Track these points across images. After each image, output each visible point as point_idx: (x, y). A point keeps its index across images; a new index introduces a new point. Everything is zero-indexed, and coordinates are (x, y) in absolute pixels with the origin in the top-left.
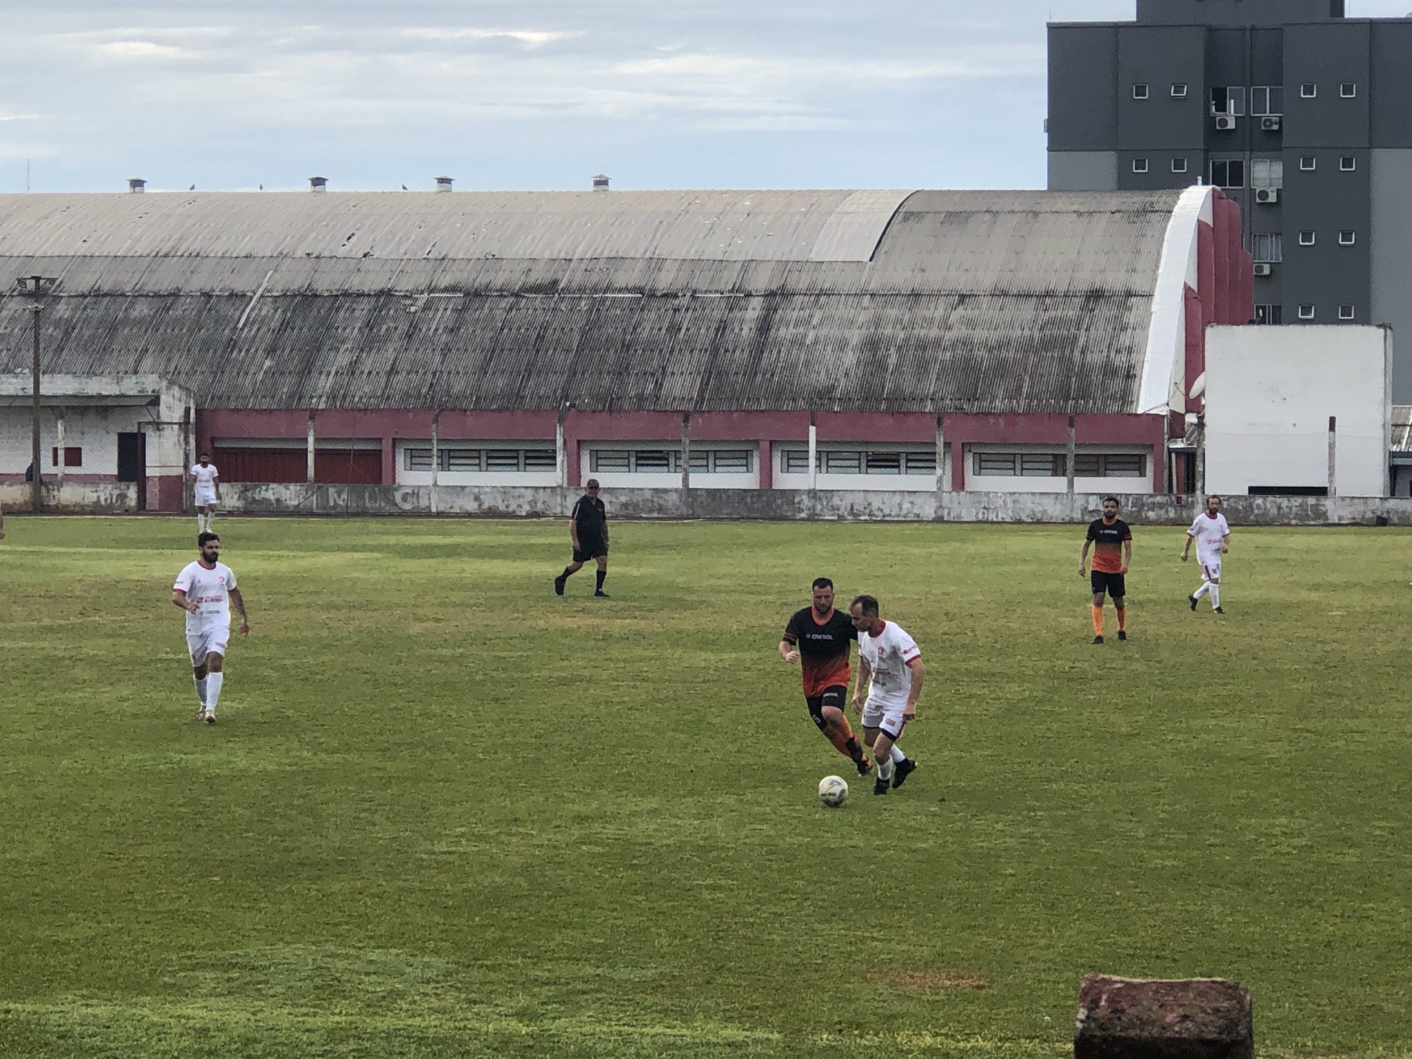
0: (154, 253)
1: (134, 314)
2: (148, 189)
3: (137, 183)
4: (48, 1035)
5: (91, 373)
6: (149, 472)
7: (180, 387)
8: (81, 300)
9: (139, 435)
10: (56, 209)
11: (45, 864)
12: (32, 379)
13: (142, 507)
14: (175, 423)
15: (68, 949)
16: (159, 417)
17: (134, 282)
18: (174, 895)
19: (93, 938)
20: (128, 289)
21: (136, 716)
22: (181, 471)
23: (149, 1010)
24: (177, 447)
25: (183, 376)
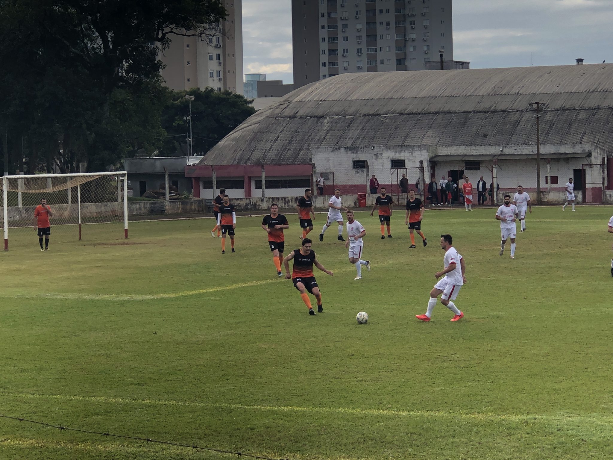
0: (588, 91)
1: (579, 117)
2: (584, 63)
3: (580, 61)
4: (553, 429)
5: (561, 143)
6: (587, 186)
7: (600, 148)
8: (556, 111)
9: (583, 170)
10: (545, 73)
11: (549, 356)
12: (536, 147)
13: (584, 201)
14: (598, 165)
15: (560, 392)
16: (591, 162)
17: (579, 103)
18: (605, 369)
19: (571, 388)
20: (576, 106)
21: (585, 292)
22: (601, 185)
23: (596, 419)
24: (599, 174)
25: (601, 144)
